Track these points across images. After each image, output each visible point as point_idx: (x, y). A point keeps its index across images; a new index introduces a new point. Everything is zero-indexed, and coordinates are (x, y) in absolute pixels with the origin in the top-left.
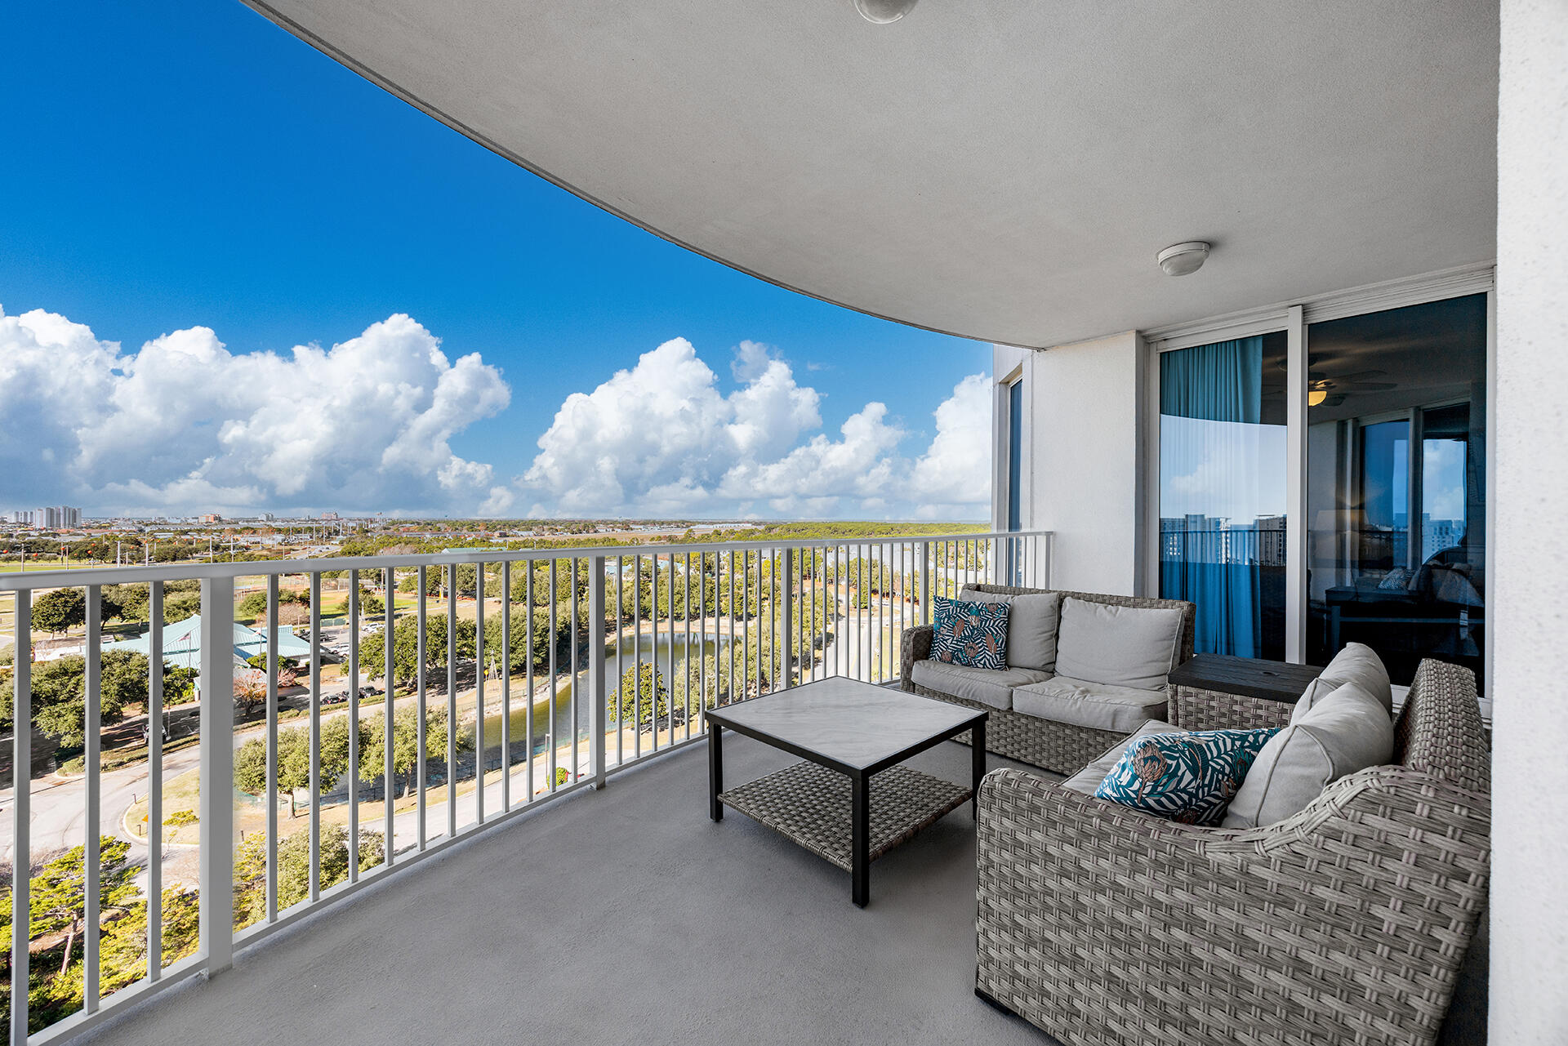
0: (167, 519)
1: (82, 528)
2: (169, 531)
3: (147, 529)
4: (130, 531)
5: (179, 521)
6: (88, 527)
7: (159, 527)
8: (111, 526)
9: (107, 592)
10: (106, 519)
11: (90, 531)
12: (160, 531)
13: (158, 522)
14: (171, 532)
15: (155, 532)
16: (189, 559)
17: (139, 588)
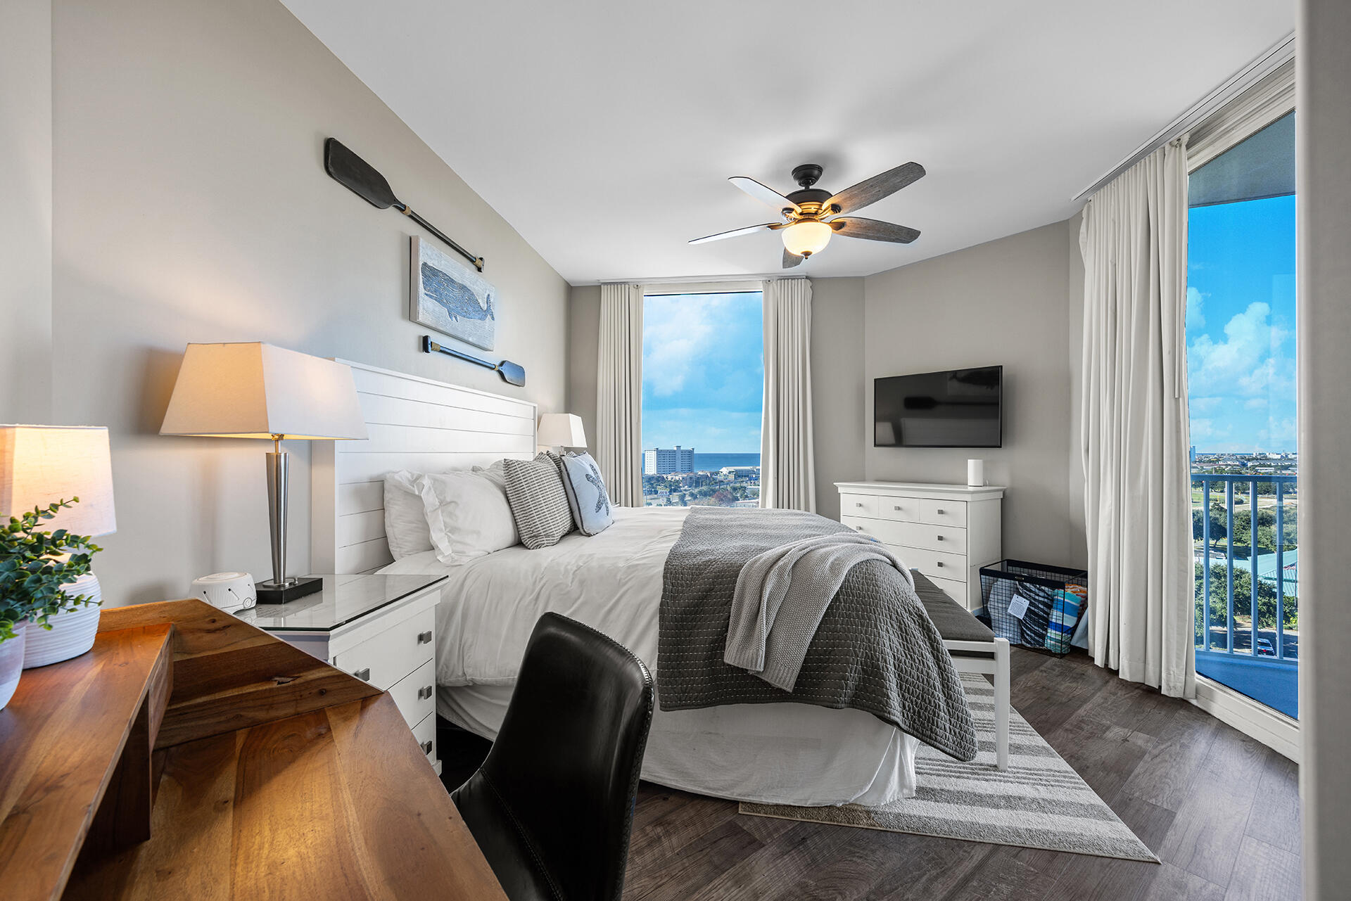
0: (1267, 454)
1: (1196, 462)
2: (1270, 466)
3: (1250, 464)
4: (1235, 465)
5: (1279, 457)
6: (1200, 461)
7: (1260, 461)
8: (1218, 460)
9: (1218, 516)
10: (1214, 454)
11: (1202, 464)
12: (1261, 465)
13: (1259, 457)
14: (1272, 467)
15: (1256, 466)
16: (1291, 493)
17: (1245, 516)
